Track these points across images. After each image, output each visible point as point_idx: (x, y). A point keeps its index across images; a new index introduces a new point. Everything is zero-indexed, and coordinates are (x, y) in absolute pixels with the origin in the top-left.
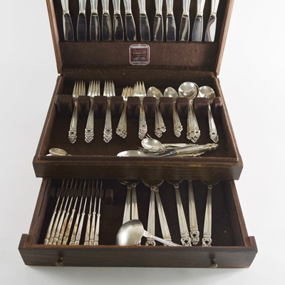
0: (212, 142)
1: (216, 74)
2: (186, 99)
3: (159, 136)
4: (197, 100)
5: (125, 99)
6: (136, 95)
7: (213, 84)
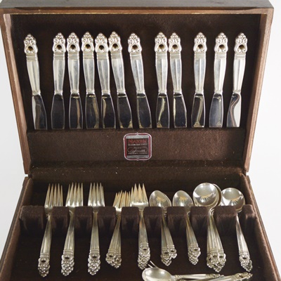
0: (243, 271)
1: (244, 171)
2: (204, 210)
3: (167, 263)
4: (219, 210)
5: (119, 210)
6: (133, 204)
7: (241, 184)
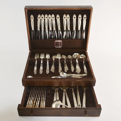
0: (85, 73)
1: (86, 50)
2: (75, 59)
3: (66, 71)
4: (79, 59)
5: (54, 60)
6: (57, 58)
